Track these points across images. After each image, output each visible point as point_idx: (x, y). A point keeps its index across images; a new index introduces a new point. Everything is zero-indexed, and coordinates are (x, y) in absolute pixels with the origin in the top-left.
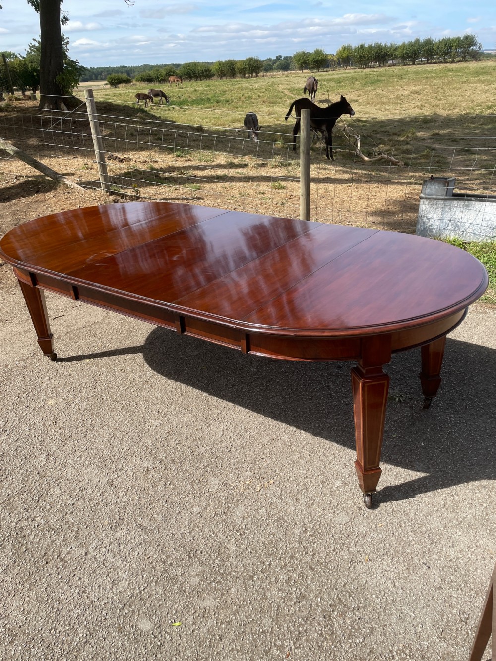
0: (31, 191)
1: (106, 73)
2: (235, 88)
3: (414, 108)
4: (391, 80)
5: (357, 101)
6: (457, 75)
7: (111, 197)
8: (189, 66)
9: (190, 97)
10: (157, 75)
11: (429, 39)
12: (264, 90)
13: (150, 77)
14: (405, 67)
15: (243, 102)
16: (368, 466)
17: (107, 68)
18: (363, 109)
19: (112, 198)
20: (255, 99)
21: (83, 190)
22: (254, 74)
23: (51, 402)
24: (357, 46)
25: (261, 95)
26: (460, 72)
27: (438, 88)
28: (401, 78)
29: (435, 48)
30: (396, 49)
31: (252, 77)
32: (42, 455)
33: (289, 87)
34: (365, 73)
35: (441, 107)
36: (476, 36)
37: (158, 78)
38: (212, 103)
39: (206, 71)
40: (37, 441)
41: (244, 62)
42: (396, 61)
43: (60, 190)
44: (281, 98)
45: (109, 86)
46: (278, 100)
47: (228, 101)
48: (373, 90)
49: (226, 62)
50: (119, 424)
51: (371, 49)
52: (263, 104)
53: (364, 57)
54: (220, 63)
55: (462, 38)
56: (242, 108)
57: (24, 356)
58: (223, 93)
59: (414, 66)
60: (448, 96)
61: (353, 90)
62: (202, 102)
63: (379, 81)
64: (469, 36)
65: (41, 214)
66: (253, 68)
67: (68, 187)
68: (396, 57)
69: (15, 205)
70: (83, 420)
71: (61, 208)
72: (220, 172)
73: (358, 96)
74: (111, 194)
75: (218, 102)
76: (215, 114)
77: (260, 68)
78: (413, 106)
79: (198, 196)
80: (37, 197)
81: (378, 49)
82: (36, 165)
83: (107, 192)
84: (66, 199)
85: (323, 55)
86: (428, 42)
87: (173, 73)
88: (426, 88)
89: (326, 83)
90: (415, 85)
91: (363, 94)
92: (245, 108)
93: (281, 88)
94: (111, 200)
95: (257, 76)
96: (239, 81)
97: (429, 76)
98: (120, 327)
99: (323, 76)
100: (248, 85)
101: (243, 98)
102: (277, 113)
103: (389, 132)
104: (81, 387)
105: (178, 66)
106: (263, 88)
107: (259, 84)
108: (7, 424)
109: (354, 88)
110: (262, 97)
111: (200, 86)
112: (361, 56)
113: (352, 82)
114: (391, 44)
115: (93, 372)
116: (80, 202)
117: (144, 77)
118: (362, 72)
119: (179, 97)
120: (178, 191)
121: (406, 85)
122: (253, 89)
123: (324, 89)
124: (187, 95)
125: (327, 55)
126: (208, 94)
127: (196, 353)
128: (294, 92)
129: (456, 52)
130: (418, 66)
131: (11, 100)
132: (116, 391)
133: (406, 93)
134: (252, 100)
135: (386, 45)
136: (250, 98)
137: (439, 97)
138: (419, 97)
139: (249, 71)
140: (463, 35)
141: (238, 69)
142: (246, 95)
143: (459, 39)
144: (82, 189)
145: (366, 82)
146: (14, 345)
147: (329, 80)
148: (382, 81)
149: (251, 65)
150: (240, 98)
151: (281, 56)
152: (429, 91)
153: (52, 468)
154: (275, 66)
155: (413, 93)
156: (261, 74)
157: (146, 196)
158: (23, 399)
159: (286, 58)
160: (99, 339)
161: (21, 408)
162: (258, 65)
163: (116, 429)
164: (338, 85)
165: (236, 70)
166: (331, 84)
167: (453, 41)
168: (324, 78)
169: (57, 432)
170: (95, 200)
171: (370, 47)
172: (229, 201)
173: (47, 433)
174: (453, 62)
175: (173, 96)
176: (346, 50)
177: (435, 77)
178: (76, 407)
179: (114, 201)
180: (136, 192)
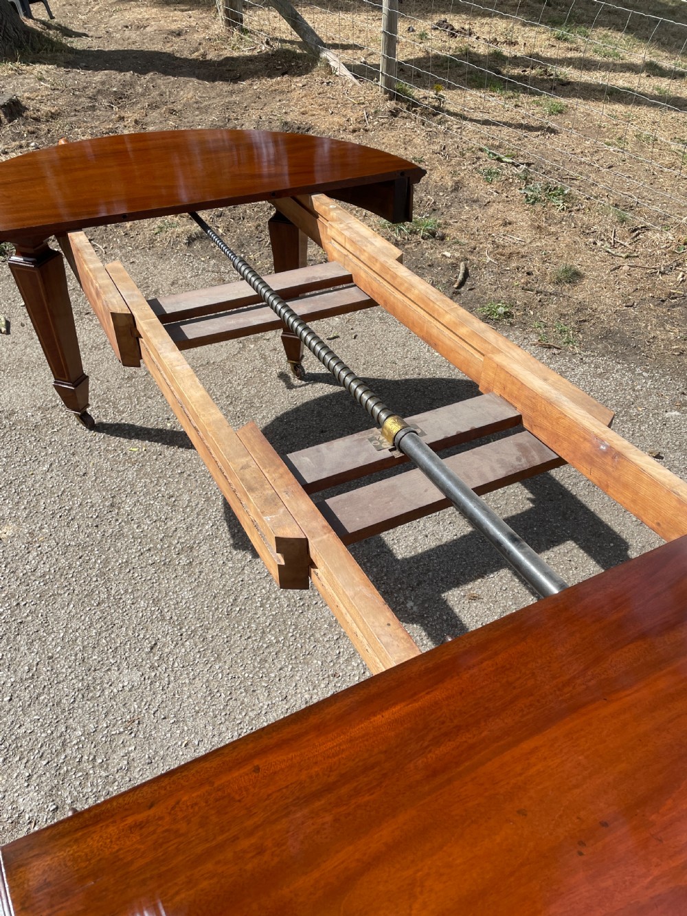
0: (276, 70)
7: (388, 103)
19: (391, 104)
43: (317, 74)
67: (330, 70)
70: (18, 604)
72: (621, 81)
74: (393, 97)
79: (553, 125)
80: (278, 83)
82: (296, 22)
83: (385, 92)
84: (320, 94)
94: (387, 110)
104: (79, 512)
116: (337, 103)
120: (518, 110)
144: (353, 78)
157: (454, 109)
163: (50, 658)
170: (363, 103)
172: (607, 147)
178: (33, 562)
179: (390, 111)
180: (440, 98)
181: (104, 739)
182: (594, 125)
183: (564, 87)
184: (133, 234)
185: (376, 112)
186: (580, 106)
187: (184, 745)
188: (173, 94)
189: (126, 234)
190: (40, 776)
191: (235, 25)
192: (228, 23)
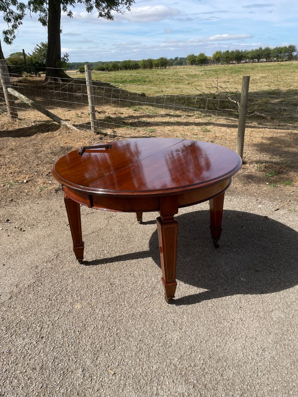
0: (44, 130)
1: (77, 66)
2: (154, 74)
3: (265, 86)
4: (247, 71)
5: (228, 82)
6: (287, 68)
7: (98, 136)
8: (126, 62)
9: (128, 79)
10: (107, 67)
11: (268, 48)
12: (172, 76)
13: (103, 68)
14: (253, 64)
15: (160, 82)
16: (168, 281)
17: (77, 63)
18: (233, 87)
20: (167, 80)
21: (78, 131)
22: (164, 67)
23: (78, 306)
24: (225, 52)
25: (170, 78)
26: (288, 66)
27: (277, 75)
28: (253, 69)
29: (272, 52)
30: (248, 53)
31: (162, 69)
32: (78, 370)
33: (186, 74)
34: (231, 66)
35: (282, 86)
36: (296, 46)
37: (108, 68)
38: (141, 82)
39: (136, 65)
40: (71, 352)
41: (158, 60)
42: (248, 60)
43: (63, 130)
44: (182, 80)
45: (79, 73)
46: (180, 81)
47: (150, 81)
48: (237, 76)
49: (148, 60)
50: (142, 335)
51: (233, 53)
52: (171, 83)
53: (229, 58)
54: (144, 61)
55: (288, 47)
56: (160, 85)
57: (50, 258)
58: (147, 77)
59: (259, 63)
60: (284, 79)
61: (225, 76)
62: (135, 82)
63: (239, 71)
64: (292, 46)
65: (52, 146)
66: (163, 63)
67: (68, 128)
68: (248, 58)
69: (34, 139)
70: (109, 328)
71: (65, 142)
73: (229, 79)
74: (98, 133)
75: (145, 81)
76: (143, 89)
77: (167, 63)
78: (264, 85)
79: (154, 135)
80: (48, 135)
81: (237, 53)
82: (48, 114)
83: (95, 132)
84: (68, 136)
85: (205, 57)
86: (267, 49)
87: (117, 66)
88: (269, 75)
89: (208, 72)
90: (262, 74)
91: (232, 78)
92: (161, 85)
93: (181, 74)
94: (98, 138)
95: (165, 68)
96: (156, 71)
97: (270, 68)
98: (120, 233)
99: (206, 68)
100: (161, 73)
101: (159, 80)
102: (181, 88)
103: (252, 100)
104: (100, 290)
105: (119, 62)
106: (171, 74)
107: (168, 72)
108: (42, 330)
109: (226, 75)
110: (171, 80)
111: (133, 73)
112: (227, 57)
113: (224, 71)
114: (245, 50)
115: (108, 276)
116: (77, 138)
117: (99, 68)
118: (228, 66)
119: (121, 79)
120: (140, 132)
121: (256, 73)
122: (165, 75)
123: (207, 75)
124: (126, 77)
125: (206, 57)
126: (138, 77)
127: (188, 260)
128: (189, 77)
129: (284, 55)
130: (261, 63)
131: (27, 77)
132: (131, 297)
133: (258, 78)
134: (165, 81)
135: (242, 51)
136: (163, 79)
137: (279, 80)
138: (267, 80)
139: (161, 65)
140: (288, 46)
141: (155, 64)
142: (161, 78)
143: (286, 47)
144: (78, 129)
145: (232, 72)
146: (41, 247)
147: (209, 70)
148: (242, 71)
149: (162, 62)
150: (158, 79)
151: (178, 58)
152: (272, 77)
153: (90, 388)
154: (174, 63)
155: (262, 78)
156: (167, 67)
157: (120, 135)
158: (53, 301)
159: (181, 59)
160: (106, 243)
161: (53, 311)
162: (166, 62)
163: (140, 341)
164: (216, 73)
165: (153, 64)
166: (211, 72)
167: (282, 49)
168: (207, 69)
169: (88, 341)
170: (87, 137)
171: (233, 52)
173: (79, 343)
174: (282, 61)
175: (118, 78)
176: (218, 54)
177: (273, 69)
178: (100, 313)
179: (100, 138)
180: (114, 132)
181: (187, 357)
182: (166, 134)
183: (148, 124)
184: (30, 194)
185: (94, 139)
186: (159, 129)
187: (216, 347)
188: (4, 144)
189: (27, 194)
190: (177, 379)
191: (16, 118)
192: (13, 117)
